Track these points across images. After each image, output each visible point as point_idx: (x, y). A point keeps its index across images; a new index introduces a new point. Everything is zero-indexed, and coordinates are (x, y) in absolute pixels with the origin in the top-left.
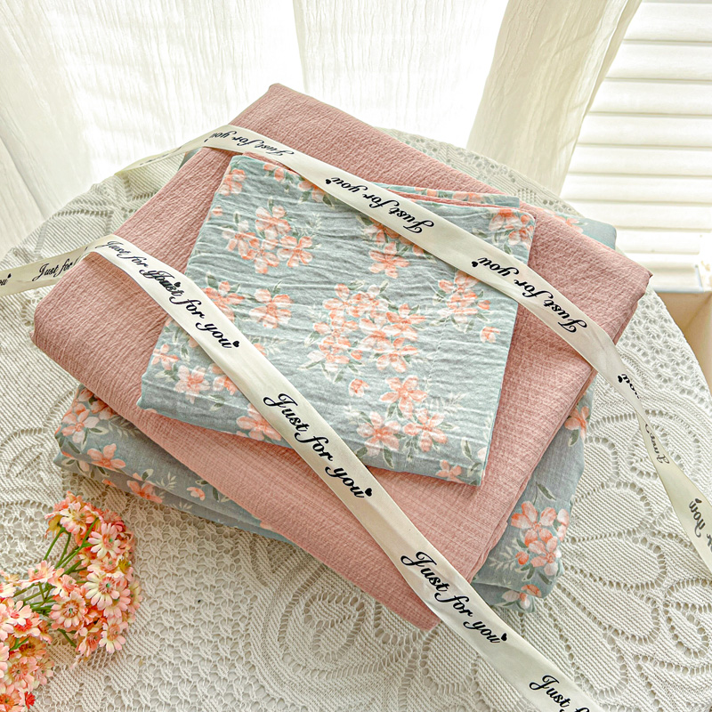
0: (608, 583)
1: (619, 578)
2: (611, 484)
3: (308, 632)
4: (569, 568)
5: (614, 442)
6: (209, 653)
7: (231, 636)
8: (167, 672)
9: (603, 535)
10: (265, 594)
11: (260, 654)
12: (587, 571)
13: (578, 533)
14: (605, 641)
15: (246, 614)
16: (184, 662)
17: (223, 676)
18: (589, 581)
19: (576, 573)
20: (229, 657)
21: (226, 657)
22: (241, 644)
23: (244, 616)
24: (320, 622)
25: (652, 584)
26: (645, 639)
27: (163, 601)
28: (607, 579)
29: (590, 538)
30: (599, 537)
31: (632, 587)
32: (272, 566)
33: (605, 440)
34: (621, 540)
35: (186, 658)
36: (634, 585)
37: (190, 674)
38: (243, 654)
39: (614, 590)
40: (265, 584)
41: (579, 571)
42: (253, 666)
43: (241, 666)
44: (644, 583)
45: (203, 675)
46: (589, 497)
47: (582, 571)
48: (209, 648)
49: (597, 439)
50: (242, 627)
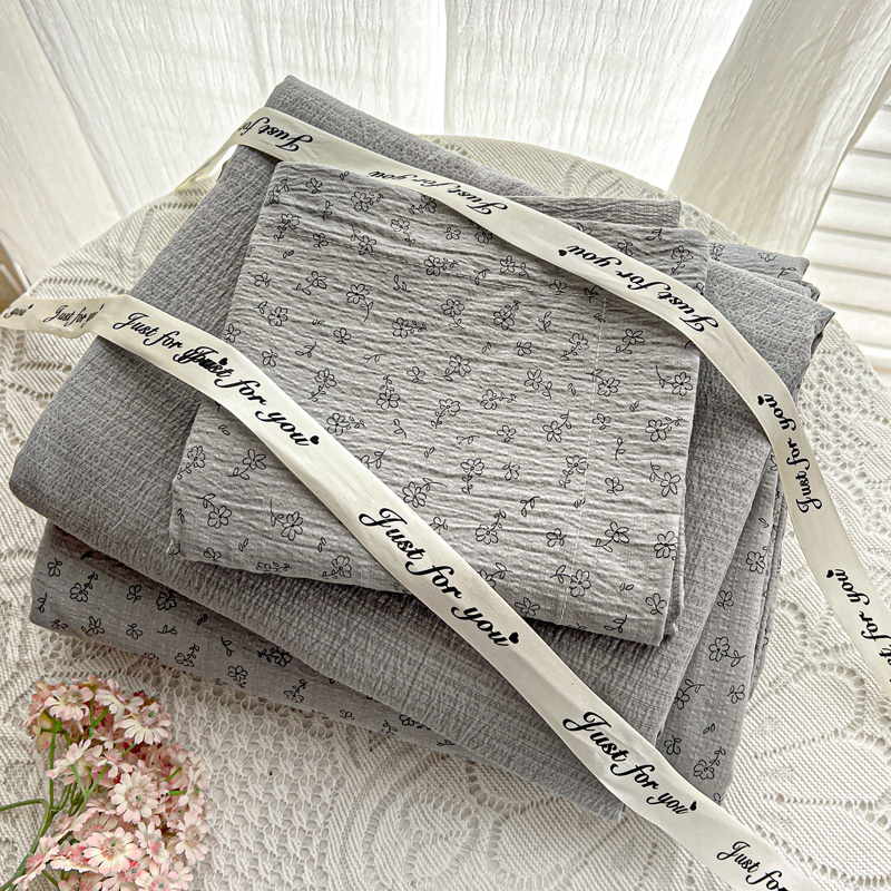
0: (819, 867)
1: (837, 863)
2: (849, 733)
3: (402, 843)
4: (768, 835)
5: (864, 677)
6: (274, 845)
7: (305, 827)
9: (825, 801)
10: (356, 779)
11: (337, 860)
12: (793, 845)
13: (790, 791)
15: (328, 802)
16: (242, 847)
17: (286, 879)
19: (777, 843)
20: (298, 855)
21: (295, 855)
22: (316, 841)
23: (325, 804)
24: (420, 832)
25: (882, 880)
27: (229, 759)
28: (819, 862)
29: (805, 800)
30: (818, 801)
31: (853, 879)
32: (371, 741)
33: (852, 672)
34: (849, 813)
35: (245, 845)
36: (857, 878)
37: (246, 867)
38: (315, 856)
39: (825, 878)
40: (358, 766)
41: (781, 842)
42: (326, 874)
43: (310, 871)
44: (871, 878)
45: (262, 872)
46: (813, 744)
47: (785, 843)
48: (274, 838)
49: (841, 669)
50: (321, 818)
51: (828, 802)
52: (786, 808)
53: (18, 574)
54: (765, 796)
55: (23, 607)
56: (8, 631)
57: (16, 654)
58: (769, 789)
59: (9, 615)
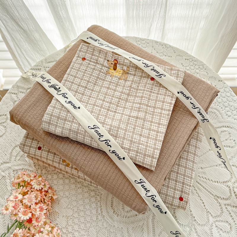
0: (214, 181)
1: (218, 180)
3: (120, 203)
4: (201, 177)
6: (89, 213)
7: (96, 207)
8: (76, 221)
10: (105, 192)
11: (106, 212)
12: (207, 178)
13: (203, 166)
14: (215, 200)
16: (81, 216)
17: (94, 220)
18: (208, 181)
19: (204, 179)
20: (96, 214)
22: (99, 209)
23: (99, 200)
25: (228, 181)
26: (227, 199)
27: (72, 197)
28: (214, 180)
29: (207, 167)
30: (210, 167)
31: (222, 182)
34: (217, 167)
36: (223, 182)
37: (83, 220)
39: (216, 183)
41: (204, 178)
42: (104, 216)
43: (100, 216)
44: (226, 181)
45: (88, 220)
47: (205, 178)
50: (99, 204)
51: (212, 166)
52: (203, 170)
53: (5, 168)
54: (198, 169)
55: (9, 176)
56: (6, 183)
57: (10, 188)
58: (199, 167)
59: (6, 179)
